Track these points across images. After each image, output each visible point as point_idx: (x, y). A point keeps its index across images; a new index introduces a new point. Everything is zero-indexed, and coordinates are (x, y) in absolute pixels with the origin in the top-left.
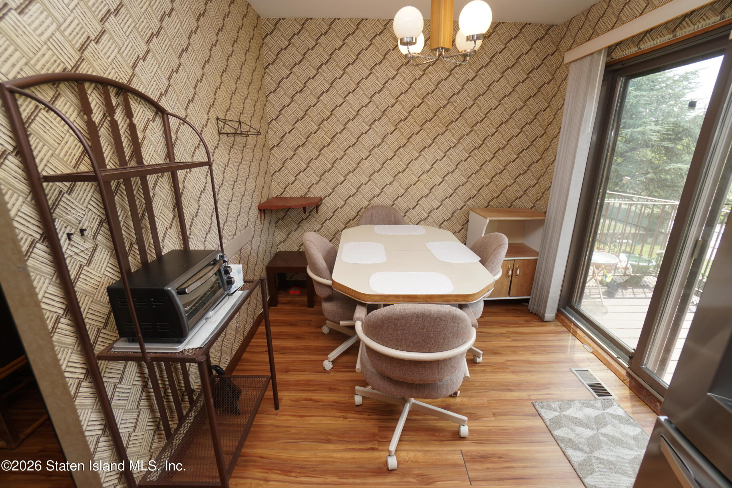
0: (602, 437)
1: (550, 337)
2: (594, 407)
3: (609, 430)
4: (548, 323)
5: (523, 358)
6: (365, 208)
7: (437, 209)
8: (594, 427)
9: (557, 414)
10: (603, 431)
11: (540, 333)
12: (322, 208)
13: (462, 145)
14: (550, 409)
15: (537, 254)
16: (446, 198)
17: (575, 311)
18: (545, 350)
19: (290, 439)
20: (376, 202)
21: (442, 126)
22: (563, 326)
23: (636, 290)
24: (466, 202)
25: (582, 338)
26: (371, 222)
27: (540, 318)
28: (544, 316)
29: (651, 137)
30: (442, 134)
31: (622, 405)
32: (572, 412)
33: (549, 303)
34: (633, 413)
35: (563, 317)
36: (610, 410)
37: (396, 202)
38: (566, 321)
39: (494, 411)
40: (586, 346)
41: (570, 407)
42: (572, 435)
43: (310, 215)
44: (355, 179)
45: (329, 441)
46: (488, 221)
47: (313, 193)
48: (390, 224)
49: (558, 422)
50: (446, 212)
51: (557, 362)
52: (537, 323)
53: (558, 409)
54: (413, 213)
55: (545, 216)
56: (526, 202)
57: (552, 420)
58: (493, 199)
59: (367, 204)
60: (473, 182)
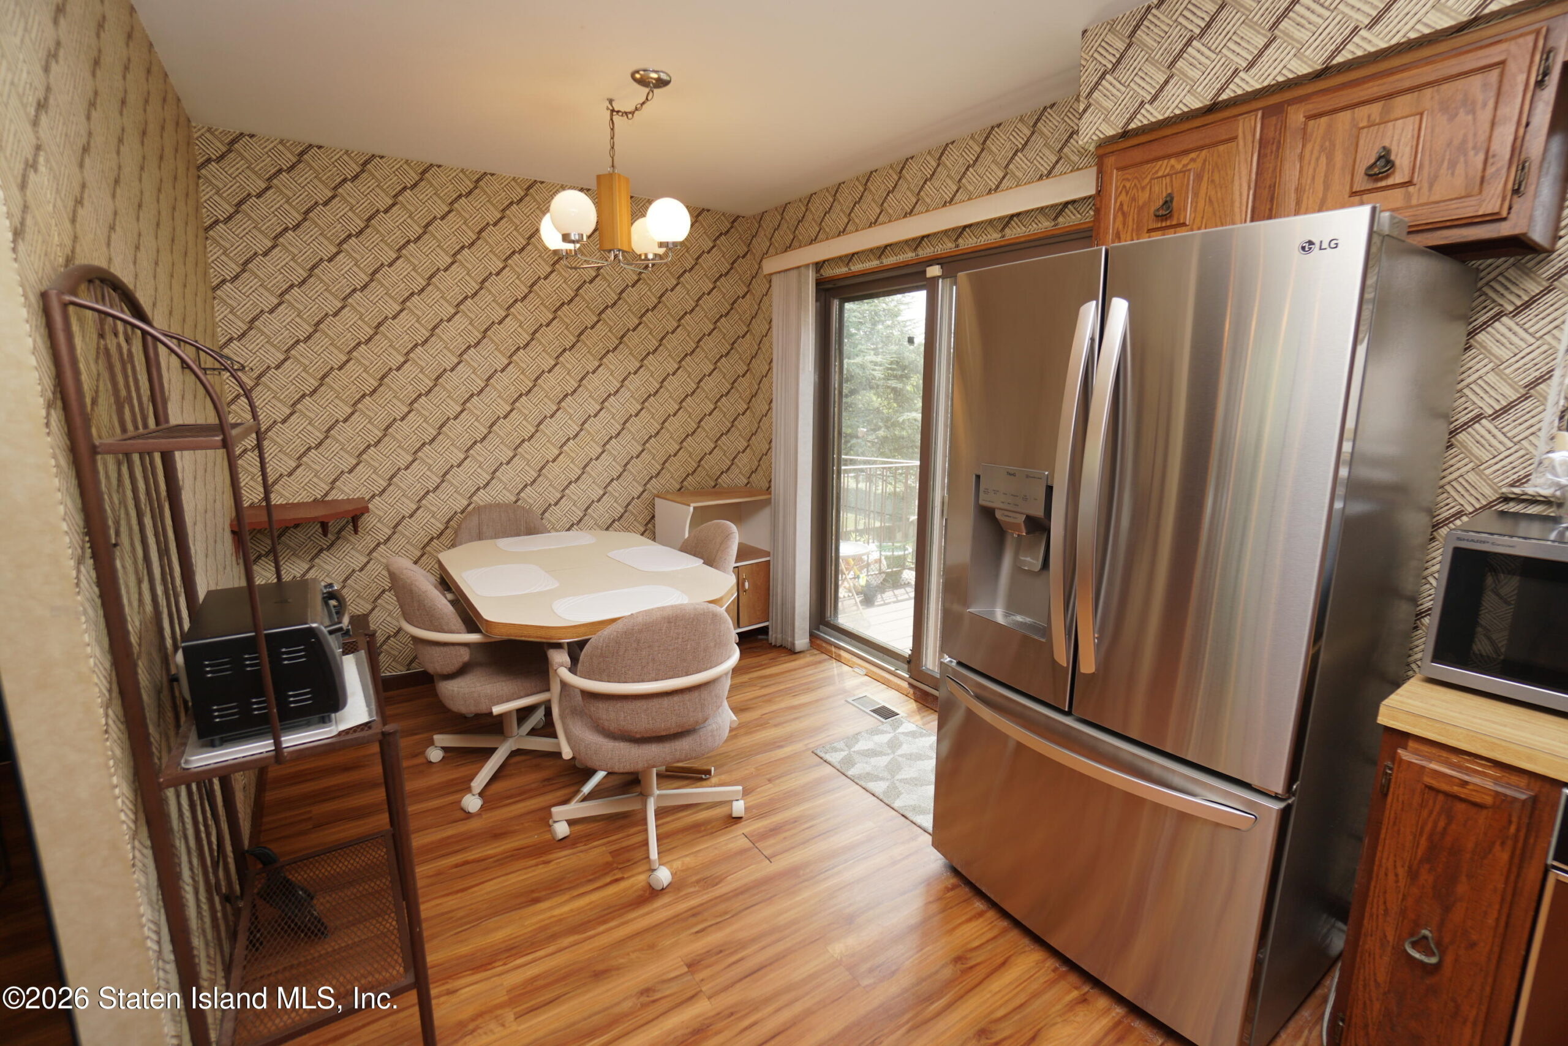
0: (900, 759)
1: (810, 671)
2: (883, 732)
3: (905, 749)
4: (802, 655)
5: (783, 705)
6: (462, 512)
7: (599, 501)
8: (890, 752)
9: (845, 753)
10: (899, 752)
11: (795, 670)
12: (368, 521)
13: (629, 389)
14: (836, 751)
15: (768, 554)
16: (612, 480)
17: (833, 629)
18: (809, 689)
19: (462, 925)
20: (482, 498)
21: (591, 358)
22: (822, 652)
23: (897, 592)
24: (645, 485)
25: (849, 661)
26: (480, 537)
27: (789, 651)
28: (793, 644)
29: (873, 372)
30: (594, 372)
31: (912, 720)
32: (862, 745)
33: (797, 624)
34: (924, 725)
35: (818, 642)
36: (901, 730)
37: (522, 494)
38: (824, 645)
39: (768, 776)
40: (856, 670)
41: (857, 741)
42: (868, 769)
43: (338, 538)
44: (436, 458)
45: (536, 901)
46: (691, 509)
47: (343, 492)
48: (518, 535)
49: (849, 761)
50: (615, 504)
51: (828, 697)
52: (786, 658)
53: (846, 748)
54: (556, 512)
55: (770, 493)
56: (735, 476)
57: (842, 761)
58: (688, 476)
59: (466, 503)
60: (653, 451)
